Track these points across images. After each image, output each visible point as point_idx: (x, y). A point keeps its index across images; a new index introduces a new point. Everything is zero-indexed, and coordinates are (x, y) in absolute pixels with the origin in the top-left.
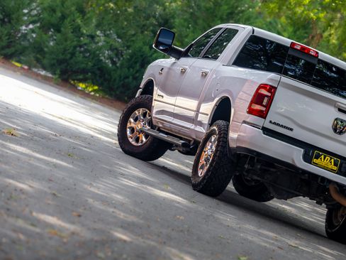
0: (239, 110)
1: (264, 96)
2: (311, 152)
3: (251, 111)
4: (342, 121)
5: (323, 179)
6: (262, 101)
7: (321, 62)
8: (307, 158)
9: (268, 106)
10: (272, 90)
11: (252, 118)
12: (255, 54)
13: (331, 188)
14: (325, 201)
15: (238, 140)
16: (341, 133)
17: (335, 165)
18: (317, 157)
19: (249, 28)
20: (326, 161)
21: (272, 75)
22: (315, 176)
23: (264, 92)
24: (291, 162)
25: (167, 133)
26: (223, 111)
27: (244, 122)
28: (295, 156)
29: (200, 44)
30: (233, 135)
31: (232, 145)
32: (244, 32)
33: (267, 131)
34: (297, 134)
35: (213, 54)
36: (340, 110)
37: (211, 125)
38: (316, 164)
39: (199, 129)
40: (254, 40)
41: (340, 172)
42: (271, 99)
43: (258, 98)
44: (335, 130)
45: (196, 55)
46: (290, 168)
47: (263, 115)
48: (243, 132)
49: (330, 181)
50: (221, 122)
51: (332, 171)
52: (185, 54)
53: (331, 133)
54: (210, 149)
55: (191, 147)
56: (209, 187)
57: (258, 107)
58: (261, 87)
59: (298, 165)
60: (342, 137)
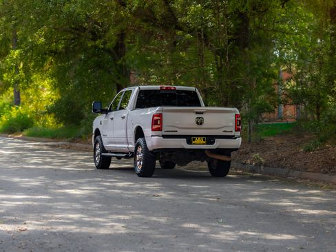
0: (148, 132)
1: (157, 120)
2: (190, 139)
3: (153, 130)
4: (199, 118)
5: (201, 150)
6: (157, 123)
7: (178, 91)
8: (189, 142)
9: (161, 124)
10: (160, 115)
11: (154, 133)
12: (145, 100)
13: (206, 152)
14: (205, 159)
15: (152, 146)
16: (201, 124)
17: (204, 140)
18: (194, 140)
19: (137, 88)
20: (199, 140)
21: (158, 108)
23: (156, 118)
24: (181, 147)
25: (115, 153)
26: (139, 133)
27: (152, 136)
28: (182, 143)
30: (149, 145)
31: (150, 149)
32: (135, 90)
33: (164, 136)
34: (180, 132)
36: (197, 113)
37: (135, 142)
38: (194, 144)
39: (130, 146)
40: (141, 92)
41: (207, 144)
42: (161, 120)
43: (155, 122)
44: (198, 123)
45: (115, 110)
46: (182, 150)
47: (160, 129)
48: (153, 140)
49: (204, 150)
50: (140, 140)
51: (204, 144)
52: (110, 111)
53: (196, 126)
54: (139, 156)
55: (131, 155)
57: (156, 126)
58: (154, 116)
59: (186, 147)
60: (203, 126)
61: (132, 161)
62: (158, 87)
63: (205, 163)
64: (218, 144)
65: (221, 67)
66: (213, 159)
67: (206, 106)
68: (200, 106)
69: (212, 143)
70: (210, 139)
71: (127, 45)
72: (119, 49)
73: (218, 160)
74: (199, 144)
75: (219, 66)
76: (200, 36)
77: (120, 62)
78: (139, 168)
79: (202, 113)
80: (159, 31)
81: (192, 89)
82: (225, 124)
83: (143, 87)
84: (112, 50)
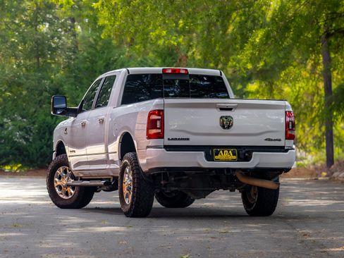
0: (140, 139)
1: (156, 120)
2: (210, 151)
3: (150, 137)
4: (226, 118)
5: (228, 169)
6: (156, 125)
7: (191, 76)
8: (209, 158)
9: (162, 127)
11: (153, 142)
12: (136, 90)
13: (238, 174)
14: (237, 187)
15: (148, 163)
16: (229, 127)
17: (234, 154)
19: (124, 71)
20: (226, 155)
21: (157, 101)
22: (221, 170)
23: (154, 117)
24: (197, 166)
25: (89, 180)
26: (127, 144)
27: (148, 147)
28: (200, 160)
29: (90, 98)
30: (142, 161)
31: (145, 169)
32: (121, 74)
33: (168, 148)
34: (195, 141)
35: (102, 101)
36: (222, 109)
37: (122, 159)
38: (218, 160)
39: (113, 166)
40: (131, 78)
41: (240, 159)
42: (162, 121)
43: (152, 124)
44: (223, 127)
45: (89, 108)
46: (199, 170)
47: (160, 136)
48: (149, 156)
49: (234, 170)
50: (129, 155)
51: (233, 160)
53: (221, 130)
54: (128, 179)
55: (112, 184)
56: (139, 210)
57: (153, 131)
58: (150, 114)
59: (204, 166)
60: (231, 131)
61: (116, 194)
62: (158, 69)
64: (258, 160)
66: (250, 186)
68: (228, 97)
70: (244, 153)
74: (226, 161)
79: (230, 109)
82: (269, 128)
83: (134, 70)
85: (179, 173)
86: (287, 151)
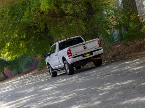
0: (67, 58)
1: (69, 52)
2: (83, 55)
3: (69, 56)
4: (85, 46)
6: (69, 53)
7: (73, 39)
8: (84, 57)
9: (71, 53)
10: (70, 50)
12: (62, 46)
13: (91, 58)
14: (92, 61)
15: (70, 62)
16: (86, 48)
17: (89, 54)
18: (85, 55)
19: (58, 43)
20: (87, 55)
21: (68, 48)
22: (87, 59)
23: (68, 52)
25: (57, 69)
26: (64, 59)
27: (69, 59)
28: (81, 58)
29: (51, 51)
31: (70, 64)
32: (57, 44)
33: (74, 57)
34: (79, 54)
36: (83, 45)
37: (64, 63)
38: (86, 57)
39: (62, 65)
40: (59, 44)
41: (91, 55)
42: (70, 52)
44: (85, 49)
46: (82, 60)
47: (71, 55)
49: (90, 58)
50: (65, 62)
51: (89, 56)
52: (50, 54)
53: (84, 50)
57: (69, 55)
58: (67, 51)
59: (83, 59)
60: (87, 49)
61: (65, 70)
62: (65, 40)
63: (92, 62)
64: (95, 54)
65: (87, 25)
66: (95, 60)
67: (86, 41)
68: (83, 42)
69: (93, 54)
70: (91, 53)
71: (49, 28)
72: (46, 30)
73: (97, 60)
74: (88, 56)
75: (86, 24)
76: (75, 16)
77: (48, 35)
78: (68, 72)
79: (85, 44)
80: (59, 19)
81: (78, 36)
82: (95, 46)
83: (60, 42)
84: (44, 31)
85: (78, 62)
86: (100, 50)
